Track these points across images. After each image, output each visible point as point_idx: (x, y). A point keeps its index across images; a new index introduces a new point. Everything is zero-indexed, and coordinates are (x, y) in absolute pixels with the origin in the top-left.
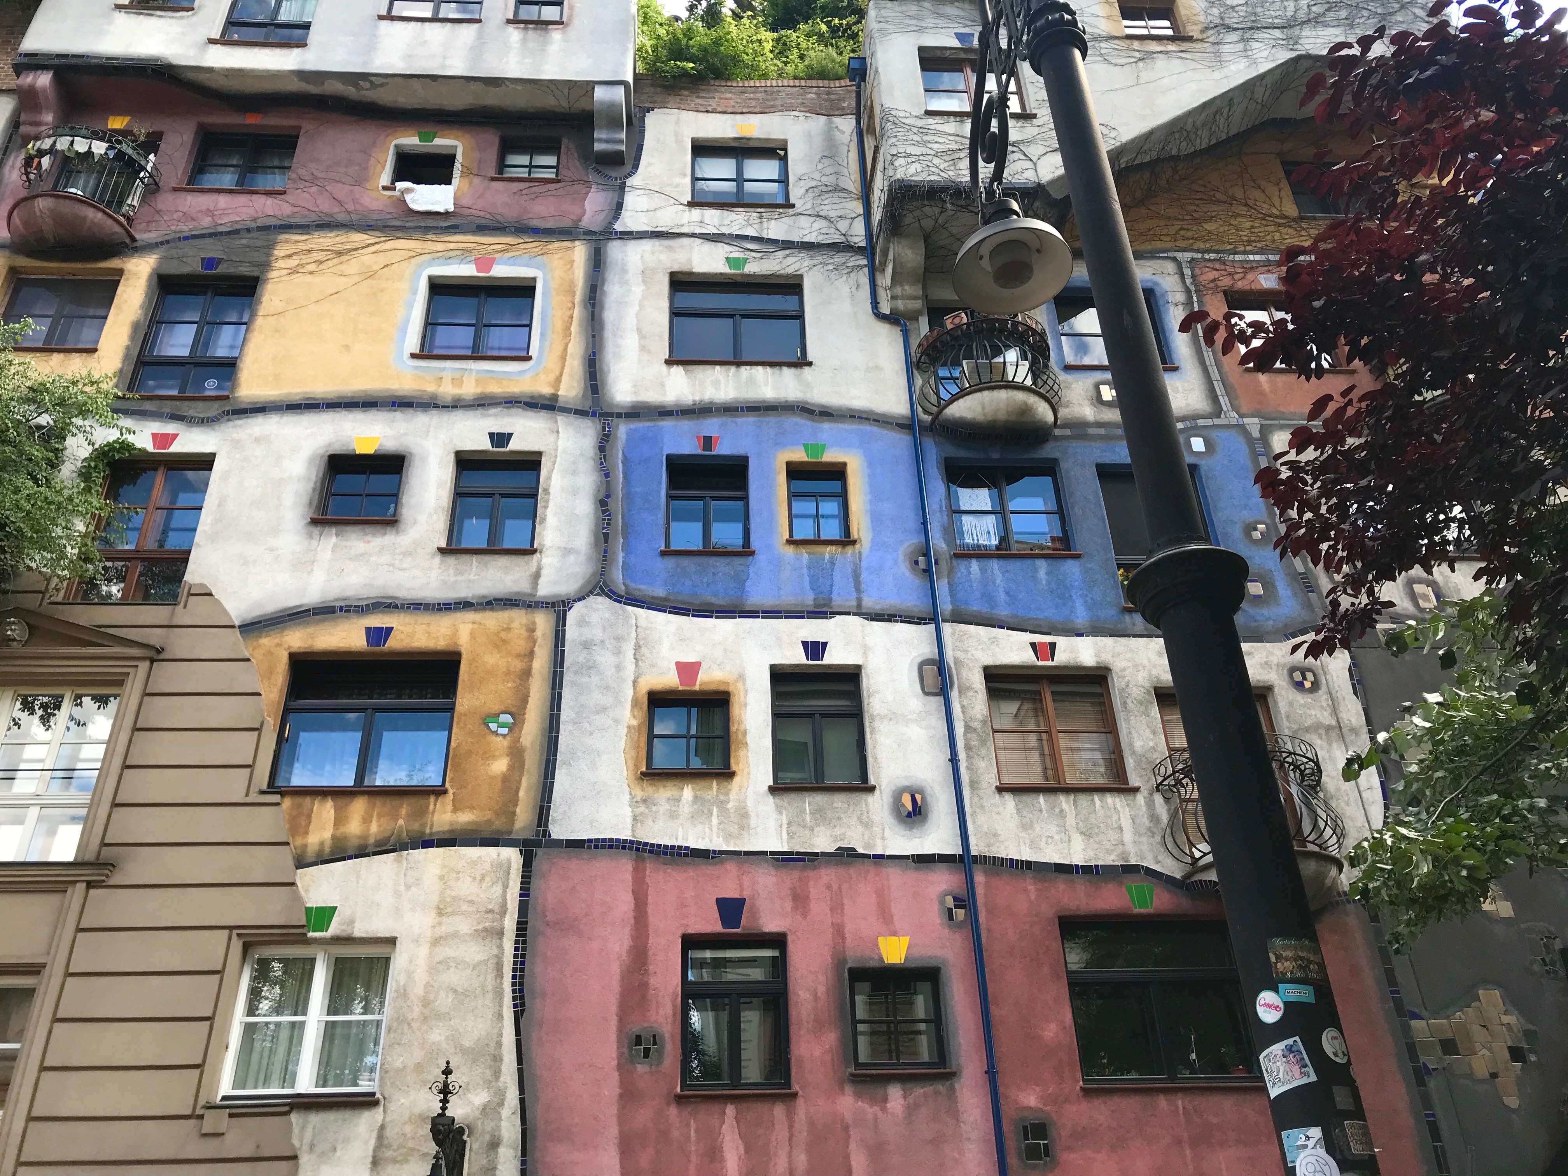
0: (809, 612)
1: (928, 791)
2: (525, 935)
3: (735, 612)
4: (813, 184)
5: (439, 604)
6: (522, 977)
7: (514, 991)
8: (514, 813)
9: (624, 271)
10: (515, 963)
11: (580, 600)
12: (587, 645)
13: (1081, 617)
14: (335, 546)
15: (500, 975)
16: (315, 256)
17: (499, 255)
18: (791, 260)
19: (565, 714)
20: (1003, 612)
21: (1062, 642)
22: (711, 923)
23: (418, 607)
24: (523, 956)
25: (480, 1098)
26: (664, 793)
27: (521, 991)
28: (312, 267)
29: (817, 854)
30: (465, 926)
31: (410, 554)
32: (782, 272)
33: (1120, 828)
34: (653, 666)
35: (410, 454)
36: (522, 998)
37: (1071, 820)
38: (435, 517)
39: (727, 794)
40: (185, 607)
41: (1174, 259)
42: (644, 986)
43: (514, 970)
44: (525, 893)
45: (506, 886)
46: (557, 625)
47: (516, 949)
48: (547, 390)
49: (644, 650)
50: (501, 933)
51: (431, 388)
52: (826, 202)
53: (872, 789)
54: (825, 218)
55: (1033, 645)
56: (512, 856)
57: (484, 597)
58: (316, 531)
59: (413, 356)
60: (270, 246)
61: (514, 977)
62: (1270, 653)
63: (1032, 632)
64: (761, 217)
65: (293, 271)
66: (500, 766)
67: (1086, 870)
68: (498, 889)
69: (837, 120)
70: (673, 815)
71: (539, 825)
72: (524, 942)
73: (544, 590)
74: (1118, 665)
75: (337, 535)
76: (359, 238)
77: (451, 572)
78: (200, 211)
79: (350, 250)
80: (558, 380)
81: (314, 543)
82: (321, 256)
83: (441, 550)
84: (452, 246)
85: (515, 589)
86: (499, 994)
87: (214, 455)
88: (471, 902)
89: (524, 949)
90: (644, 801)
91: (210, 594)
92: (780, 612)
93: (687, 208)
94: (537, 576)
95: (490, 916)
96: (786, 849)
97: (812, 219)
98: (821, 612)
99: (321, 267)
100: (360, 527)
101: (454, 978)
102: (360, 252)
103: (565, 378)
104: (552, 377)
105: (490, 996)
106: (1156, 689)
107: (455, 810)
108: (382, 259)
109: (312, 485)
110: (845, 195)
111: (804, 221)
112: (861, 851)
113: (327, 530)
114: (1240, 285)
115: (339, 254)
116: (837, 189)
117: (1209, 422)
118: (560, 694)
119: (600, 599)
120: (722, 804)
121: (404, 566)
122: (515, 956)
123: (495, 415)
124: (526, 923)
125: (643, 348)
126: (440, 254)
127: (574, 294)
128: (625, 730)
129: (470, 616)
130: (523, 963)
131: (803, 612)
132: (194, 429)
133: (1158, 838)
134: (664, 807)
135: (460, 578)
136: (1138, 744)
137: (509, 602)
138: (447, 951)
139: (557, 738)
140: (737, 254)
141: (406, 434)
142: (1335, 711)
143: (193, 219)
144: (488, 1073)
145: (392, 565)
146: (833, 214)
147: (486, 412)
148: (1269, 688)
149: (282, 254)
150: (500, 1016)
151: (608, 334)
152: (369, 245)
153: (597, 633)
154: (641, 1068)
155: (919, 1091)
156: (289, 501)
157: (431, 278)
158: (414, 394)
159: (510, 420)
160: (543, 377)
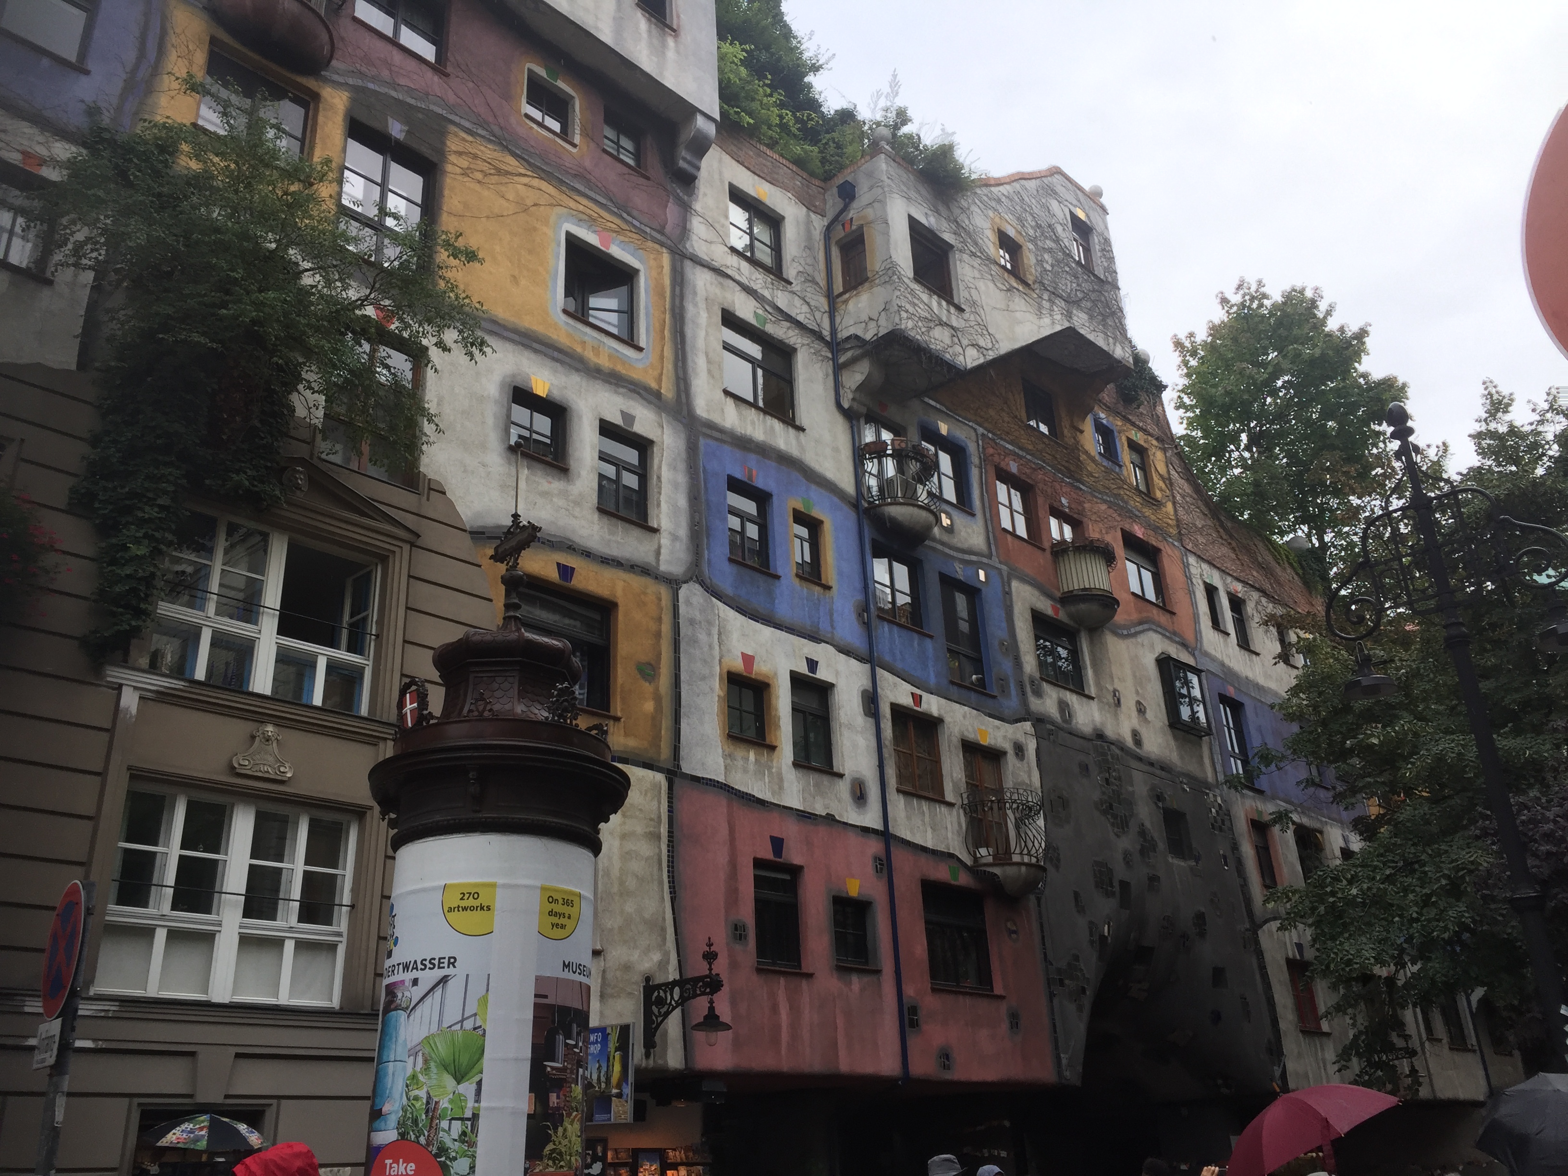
0: (809, 636)
1: (867, 784)
2: (672, 842)
3: (769, 622)
4: (801, 269)
5: (602, 557)
6: (673, 872)
7: (669, 882)
8: (660, 746)
9: (695, 293)
10: (668, 861)
11: (686, 582)
12: (692, 622)
13: (932, 681)
14: (529, 478)
15: (660, 868)
16: (480, 164)
17: (615, 235)
18: (791, 333)
19: (684, 676)
20: (899, 665)
21: (926, 696)
22: (768, 854)
23: (587, 554)
24: (673, 857)
25: (656, 957)
26: (740, 752)
27: (673, 882)
28: (480, 176)
29: (816, 815)
30: (639, 829)
31: (578, 504)
32: (786, 341)
33: (947, 828)
34: (729, 651)
35: (571, 409)
36: (674, 887)
37: (927, 819)
38: (591, 475)
39: (772, 761)
40: (428, 500)
41: (975, 430)
42: (736, 890)
43: (668, 866)
44: (671, 810)
45: (659, 803)
46: (674, 601)
47: (669, 851)
48: (654, 385)
49: (723, 637)
50: (659, 837)
51: (579, 350)
52: (808, 290)
53: (841, 776)
54: (808, 304)
55: (912, 694)
56: (660, 778)
57: (628, 560)
58: (515, 458)
59: (563, 310)
60: (444, 133)
61: (669, 872)
62: (1007, 731)
63: (912, 685)
64: (773, 284)
65: (465, 173)
66: (649, 706)
67: (934, 852)
68: (655, 803)
69: (813, 216)
70: (745, 771)
71: (675, 760)
72: (673, 847)
73: (663, 567)
74: (948, 719)
75: (529, 468)
76: (513, 161)
77: (607, 530)
78: (379, 59)
79: (507, 173)
80: (660, 378)
81: (513, 469)
82: (485, 167)
83: (597, 508)
84: (581, 208)
85: (647, 560)
86: (661, 883)
87: (427, 349)
88: (641, 810)
89: (673, 852)
90: (730, 755)
91: (444, 493)
92: (794, 630)
93: (729, 251)
94: (658, 553)
95: (652, 823)
96: (802, 809)
97: (802, 302)
98: (815, 637)
100: (542, 465)
101: (636, 866)
102: (515, 178)
103: (664, 378)
104: (656, 373)
105: (656, 883)
106: (962, 740)
107: (626, 735)
108: (532, 195)
110: (818, 289)
111: (798, 302)
112: (837, 818)
113: (521, 460)
114: (1003, 465)
115: (499, 172)
116: (814, 282)
117: (985, 560)
118: (679, 657)
119: (697, 586)
120: (770, 768)
121: (577, 514)
122: (668, 856)
123: (624, 395)
124: (672, 832)
125: (709, 372)
126: (574, 213)
127: (664, 299)
128: (717, 699)
129: (621, 574)
130: (673, 862)
131: (805, 634)
133: (961, 839)
134: (740, 763)
135: (612, 538)
136: (955, 775)
137: (644, 570)
138: (630, 846)
139: (680, 693)
140: (760, 312)
141: (566, 388)
142: (1030, 776)
143: (373, 66)
144: (659, 939)
145: (568, 510)
146: (812, 303)
147: (617, 389)
148: (1004, 753)
149: (454, 148)
150: (663, 898)
151: (688, 348)
152: (520, 174)
153: (698, 616)
154: (738, 947)
155: (866, 979)
156: (490, 421)
157: (568, 234)
158: (569, 350)
159: (632, 403)
160: (650, 371)
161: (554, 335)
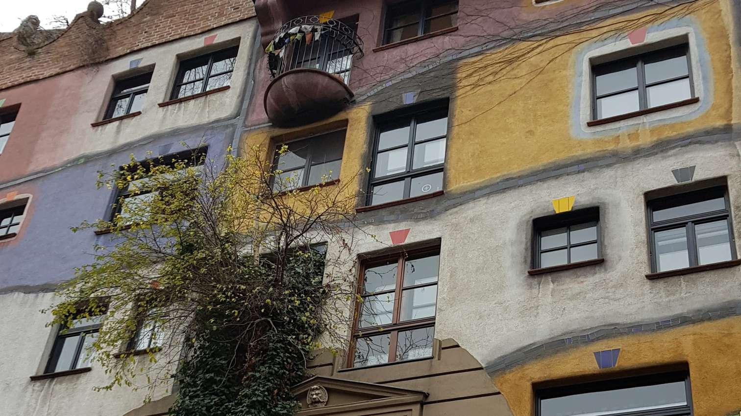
5: (658, 324)
14: (553, 290)
16: (490, 69)
17: (649, 25)
23: (638, 328)
28: (491, 78)
31: (622, 285)
35: (604, 204)
38: (637, 251)
40: (439, 359)
48: (720, 123)
51: (611, 147)
57: (699, 311)
58: (535, 281)
59: (590, 125)
60: (454, 71)
65: (475, 85)
75: (553, 282)
76: (523, 45)
77: (663, 294)
78: (396, 61)
79: (519, 57)
80: (729, 112)
81: (535, 291)
82: (496, 68)
83: (649, 277)
84: (605, 29)
85: (729, 298)
87: (440, 239)
91: (458, 346)
99: (497, 76)
100: (571, 272)
103: (734, 109)
104: (722, 111)
108: (547, 56)
109: (523, 246)
113: (543, 279)
121: (618, 296)
123: (675, 155)
126: (595, 39)
127: (727, 37)
129: (691, 328)
132: (422, 223)
135: (672, 298)
141: (596, 189)
143: (391, 69)
145: (607, 297)
147: (665, 155)
149: (464, 76)
152: (533, 49)
156: (507, 261)
157: (591, 60)
158: (597, 154)
159: (690, 155)
160: (714, 113)
161: (578, 153)
